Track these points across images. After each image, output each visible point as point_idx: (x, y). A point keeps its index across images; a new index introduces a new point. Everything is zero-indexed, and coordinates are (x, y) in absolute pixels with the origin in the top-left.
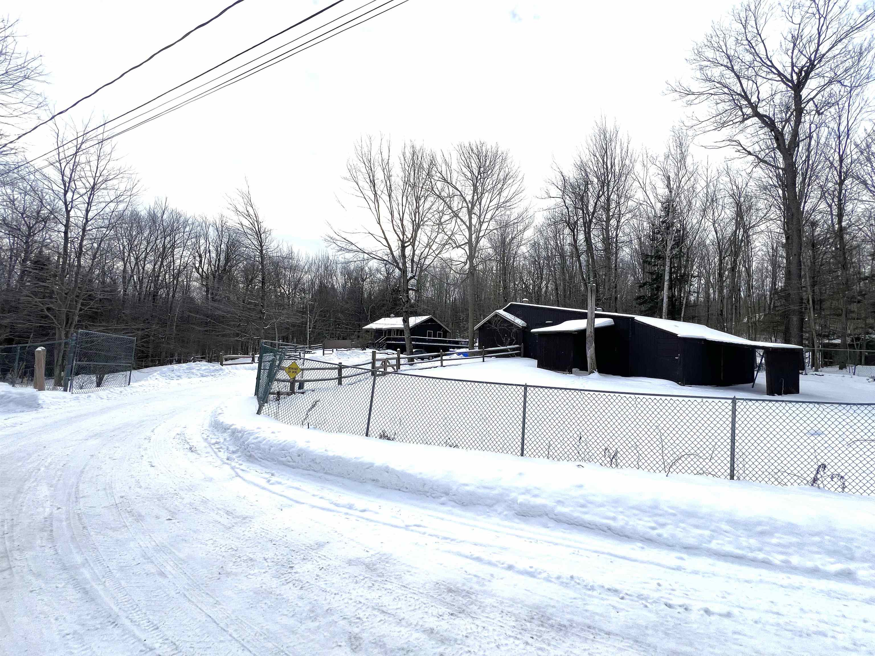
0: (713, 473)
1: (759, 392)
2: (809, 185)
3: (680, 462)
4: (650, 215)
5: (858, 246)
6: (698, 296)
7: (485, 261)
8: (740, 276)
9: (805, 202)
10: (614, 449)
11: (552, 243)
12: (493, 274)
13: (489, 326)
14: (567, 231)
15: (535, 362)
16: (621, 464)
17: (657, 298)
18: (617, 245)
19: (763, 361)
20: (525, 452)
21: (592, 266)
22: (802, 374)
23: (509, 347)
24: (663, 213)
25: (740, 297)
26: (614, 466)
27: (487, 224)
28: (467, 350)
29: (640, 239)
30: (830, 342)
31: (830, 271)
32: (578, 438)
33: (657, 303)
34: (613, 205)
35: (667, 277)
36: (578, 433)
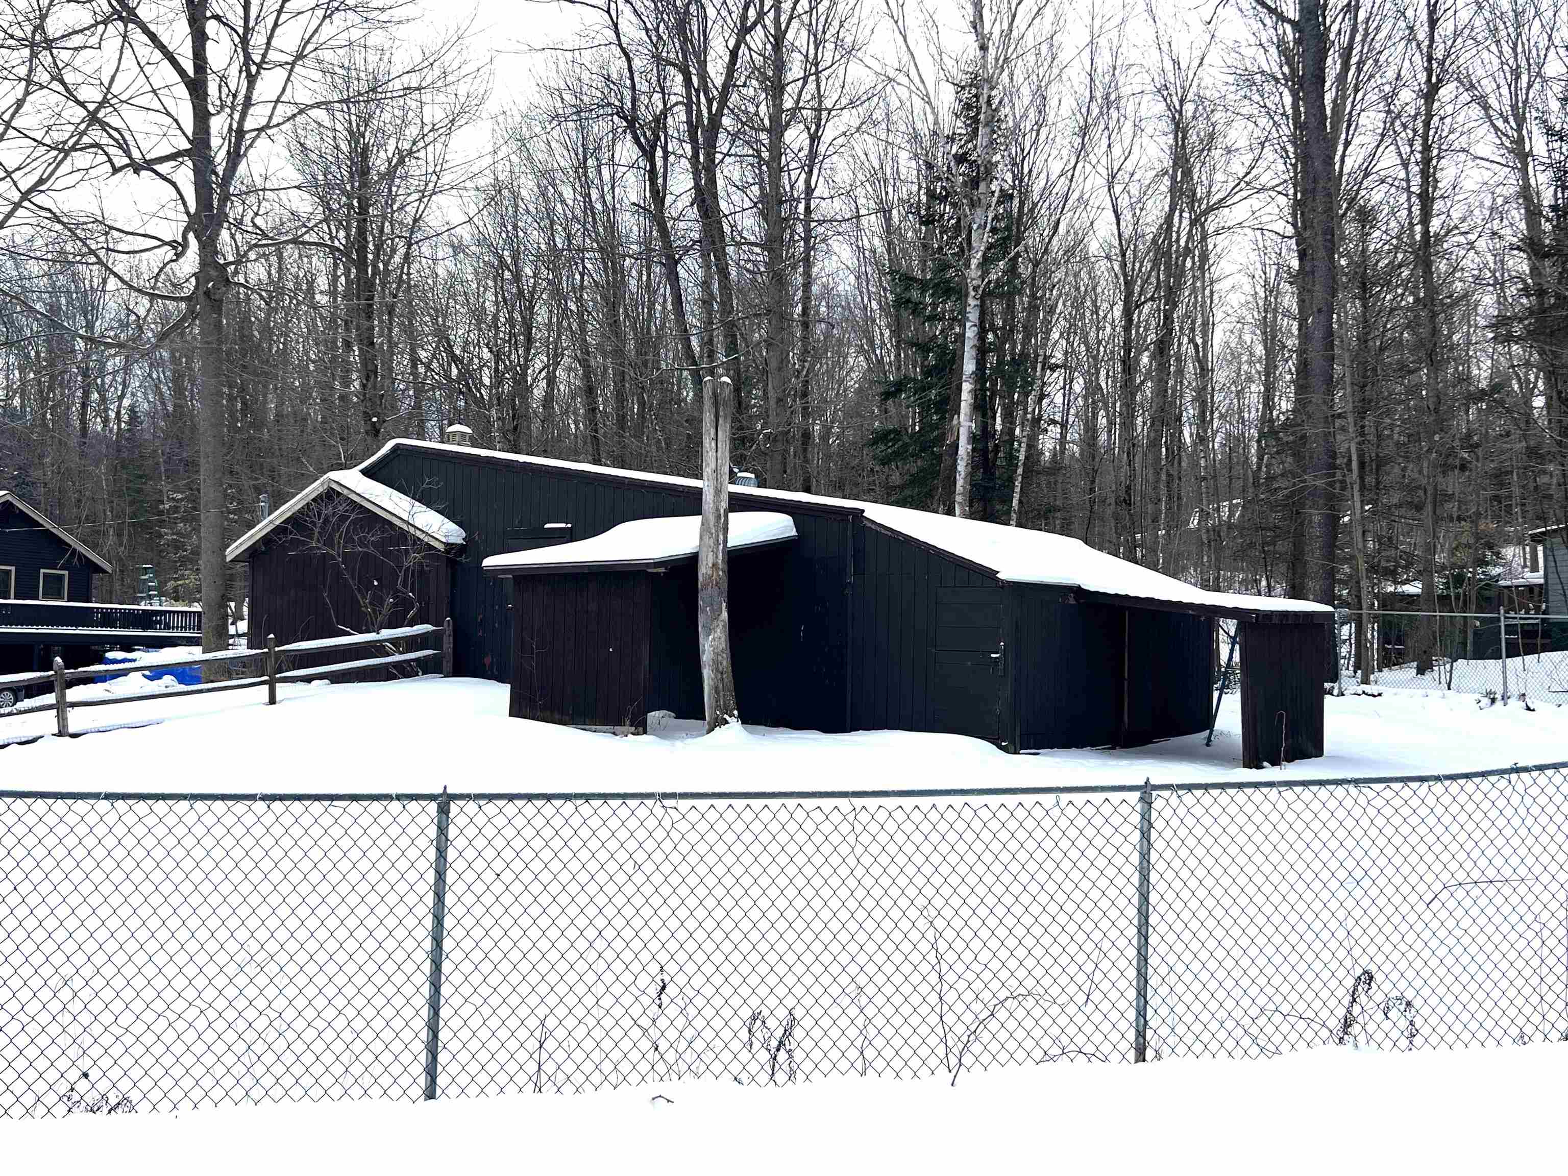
0: (1089, 1049)
1: (1221, 758)
2: (1356, 90)
3: (993, 1025)
4: (919, 125)
5: (1466, 295)
6: (1063, 436)
7: (279, 248)
8: (1180, 372)
9: (1347, 144)
10: (782, 1013)
11: (568, 193)
12: (314, 306)
13: (295, 543)
14: (627, 151)
15: (500, 693)
16: (808, 1066)
17: (942, 437)
18: (808, 231)
19: (1237, 657)
20: (443, 1080)
21: (722, 304)
22: (1330, 693)
23: (386, 633)
24: (960, 127)
25: (1181, 445)
26: (781, 1077)
27: (281, 73)
28: (195, 653)
29: (885, 211)
30: (1399, 590)
31: (1404, 370)
32: (653, 991)
33: (939, 457)
34: (795, 69)
35: (969, 366)
36: (654, 968)
